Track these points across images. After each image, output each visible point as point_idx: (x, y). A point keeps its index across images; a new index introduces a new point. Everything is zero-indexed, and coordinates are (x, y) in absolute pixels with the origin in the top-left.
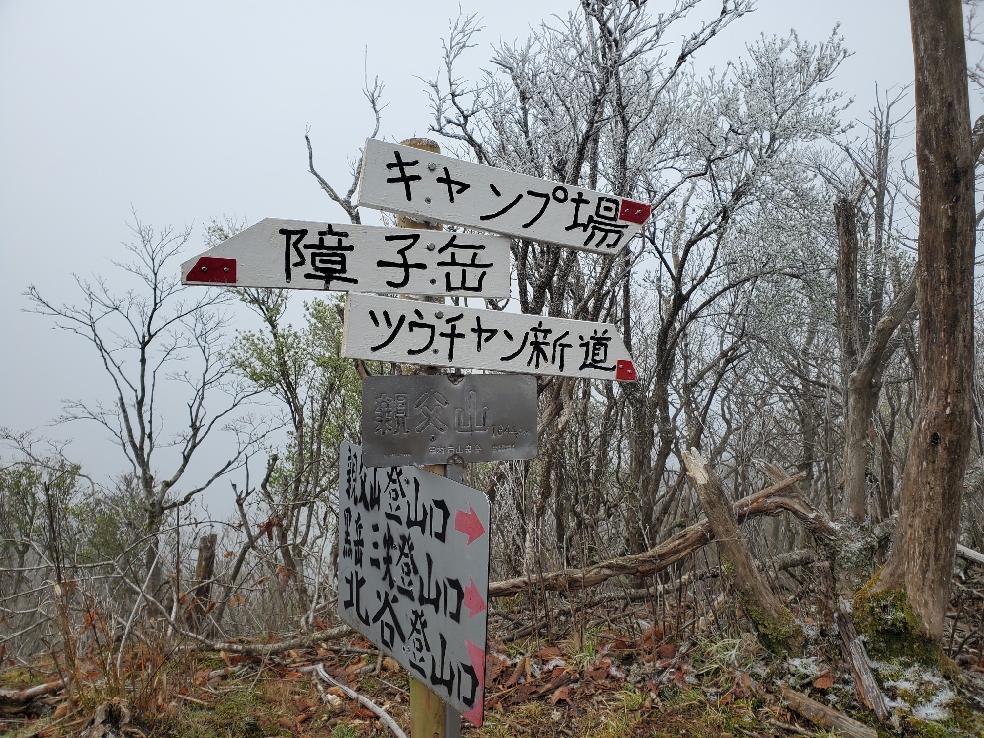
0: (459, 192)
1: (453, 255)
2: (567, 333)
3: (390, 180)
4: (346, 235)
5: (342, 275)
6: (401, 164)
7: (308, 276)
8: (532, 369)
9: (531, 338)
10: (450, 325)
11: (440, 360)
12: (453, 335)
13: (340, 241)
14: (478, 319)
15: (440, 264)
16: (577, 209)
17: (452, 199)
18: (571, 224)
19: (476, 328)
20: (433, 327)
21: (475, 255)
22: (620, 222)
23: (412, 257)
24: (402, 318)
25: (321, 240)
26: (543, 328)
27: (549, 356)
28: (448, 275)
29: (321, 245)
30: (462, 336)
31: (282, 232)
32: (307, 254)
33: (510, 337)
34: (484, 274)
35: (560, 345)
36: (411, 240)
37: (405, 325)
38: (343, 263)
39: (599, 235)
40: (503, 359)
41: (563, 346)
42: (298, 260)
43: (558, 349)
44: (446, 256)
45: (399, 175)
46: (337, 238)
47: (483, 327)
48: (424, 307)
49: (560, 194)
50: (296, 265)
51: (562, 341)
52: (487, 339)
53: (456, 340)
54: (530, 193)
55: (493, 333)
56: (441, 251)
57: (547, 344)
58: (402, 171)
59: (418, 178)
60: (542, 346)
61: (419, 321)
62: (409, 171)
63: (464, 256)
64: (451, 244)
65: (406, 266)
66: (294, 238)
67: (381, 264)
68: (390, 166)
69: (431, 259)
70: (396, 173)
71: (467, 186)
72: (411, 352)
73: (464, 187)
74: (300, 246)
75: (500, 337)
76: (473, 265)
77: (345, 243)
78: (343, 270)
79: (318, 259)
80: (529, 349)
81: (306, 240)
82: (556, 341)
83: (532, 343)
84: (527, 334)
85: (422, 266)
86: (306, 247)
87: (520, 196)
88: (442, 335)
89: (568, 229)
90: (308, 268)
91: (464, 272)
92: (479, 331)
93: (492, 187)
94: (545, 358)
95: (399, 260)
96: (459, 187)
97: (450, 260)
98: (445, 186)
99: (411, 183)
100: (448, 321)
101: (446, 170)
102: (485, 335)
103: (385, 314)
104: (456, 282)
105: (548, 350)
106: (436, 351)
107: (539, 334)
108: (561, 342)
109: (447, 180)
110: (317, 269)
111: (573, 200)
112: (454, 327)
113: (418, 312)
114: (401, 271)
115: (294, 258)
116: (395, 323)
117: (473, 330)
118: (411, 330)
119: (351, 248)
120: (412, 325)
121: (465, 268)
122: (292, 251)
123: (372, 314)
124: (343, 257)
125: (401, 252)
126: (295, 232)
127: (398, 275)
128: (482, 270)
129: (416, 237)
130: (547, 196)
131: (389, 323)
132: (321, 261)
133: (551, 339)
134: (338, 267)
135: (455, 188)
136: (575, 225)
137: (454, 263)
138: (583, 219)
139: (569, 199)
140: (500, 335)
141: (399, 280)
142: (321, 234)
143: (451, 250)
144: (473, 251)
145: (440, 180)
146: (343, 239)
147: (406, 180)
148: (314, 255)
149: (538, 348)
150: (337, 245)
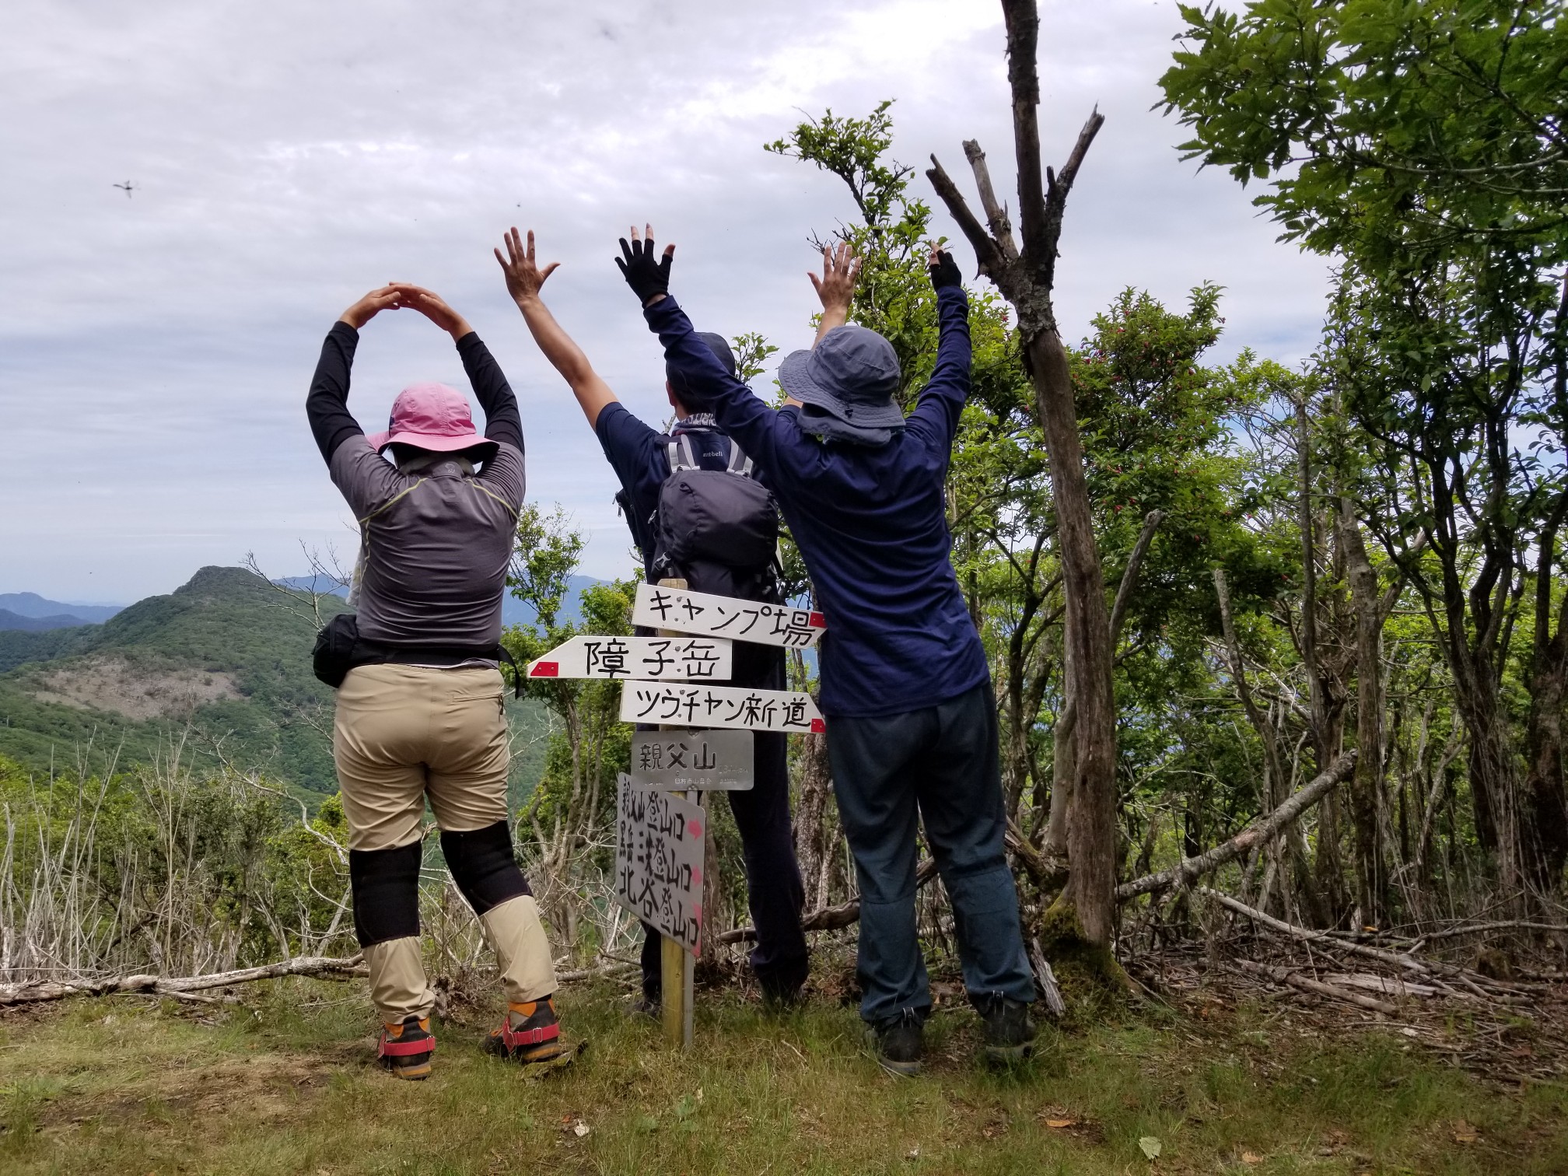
0: (697, 613)
1: (693, 653)
2: (773, 701)
3: (652, 609)
4: (624, 644)
5: (621, 669)
6: (659, 598)
7: (600, 670)
8: (747, 726)
9: (747, 704)
10: (690, 698)
11: (683, 721)
12: (691, 705)
13: (620, 649)
14: (709, 694)
15: (684, 659)
16: (778, 620)
17: (692, 618)
18: (774, 630)
19: (708, 699)
20: (678, 700)
21: (707, 652)
22: (809, 627)
23: (665, 656)
24: (658, 695)
25: (609, 648)
26: (756, 697)
27: (760, 717)
28: (688, 666)
29: (609, 651)
30: (698, 705)
31: (586, 645)
32: (600, 657)
33: (732, 706)
34: (713, 664)
35: (768, 709)
36: (665, 645)
37: (660, 699)
38: (621, 661)
39: (794, 637)
40: (726, 719)
41: (770, 710)
42: (595, 661)
43: (767, 712)
44: (688, 654)
45: (658, 605)
46: (619, 646)
47: (713, 699)
48: (673, 687)
49: (766, 611)
50: (594, 664)
52: (715, 707)
53: (694, 707)
54: (745, 611)
55: (720, 702)
56: (684, 651)
57: (759, 709)
58: (660, 602)
59: (670, 606)
60: (755, 710)
61: (669, 696)
62: (664, 602)
63: (700, 654)
64: (691, 646)
65: (661, 661)
66: (593, 648)
67: (645, 661)
68: (652, 600)
69: (678, 656)
70: (656, 604)
71: (703, 609)
72: (663, 716)
73: (700, 610)
74: (596, 653)
76: (706, 658)
77: (624, 649)
78: (622, 666)
79: (606, 660)
80: (745, 712)
81: (600, 649)
82: (765, 707)
83: (747, 709)
84: (744, 704)
85: (671, 661)
86: (600, 653)
87: (738, 614)
88: (684, 704)
89: (772, 633)
90: (600, 665)
91: (700, 663)
92: (710, 701)
93: (720, 609)
94: (758, 719)
95: (657, 657)
96: (697, 611)
97: (690, 657)
98: (688, 610)
99: (666, 610)
100: (688, 696)
101: (688, 600)
102: (713, 705)
103: (647, 692)
104: (694, 670)
105: (759, 713)
106: (680, 716)
107: (753, 702)
108: (769, 707)
109: (689, 606)
110: (605, 666)
111: (775, 615)
112: (692, 700)
113: (668, 691)
114: (658, 664)
115: (593, 659)
116: (653, 698)
117: (705, 701)
118: (664, 702)
119: (627, 652)
120: (664, 699)
121: (700, 661)
122: (592, 655)
123: (639, 693)
124: (622, 657)
125: (659, 653)
126: (593, 645)
127: (656, 667)
128: (712, 662)
129: (668, 643)
130: (757, 613)
131: (650, 700)
132: (608, 661)
133: (761, 705)
134: (619, 664)
135: (694, 611)
136: (777, 630)
137: (693, 657)
138: (782, 626)
139: (773, 614)
140: (725, 704)
141: (657, 670)
142: (609, 644)
143: (691, 650)
144: (706, 650)
145: (684, 607)
146: (622, 647)
147: (662, 607)
148: (604, 658)
149: (752, 711)
150: (618, 651)
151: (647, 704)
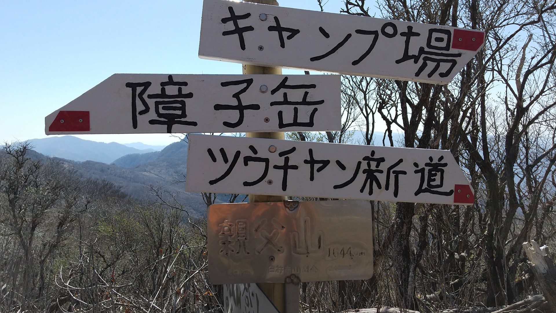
0: (289, 38)
1: (285, 95)
2: (401, 161)
3: (225, 33)
4: (185, 84)
5: (183, 119)
6: (234, 18)
7: (152, 122)
8: (365, 196)
9: (364, 166)
10: (283, 158)
11: (276, 190)
12: (286, 167)
13: (180, 90)
14: (311, 151)
15: (272, 104)
16: (407, 42)
17: (283, 46)
18: (401, 56)
19: (309, 159)
20: (267, 161)
21: (306, 93)
22: (453, 51)
23: (246, 99)
24: (238, 153)
25: (163, 90)
26: (376, 157)
27: (383, 183)
28: (280, 114)
29: (163, 94)
30: (295, 167)
31: (128, 85)
32: (151, 103)
33: (343, 167)
34: (316, 110)
35: (394, 172)
36: (245, 85)
37: (241, 160)
38: (183, 108)
39: (431, 65)
40: (336, 187)
41: (397, 173)
42: (143, 108)
43: (392, 176)
44: (279, 97)
45: (233, 28)
46: (177, 87)
47: (316, 158)
49: (389, 30)
50: (141, 113)
51: (395, 169)
52: (319, 170)
53: (289, 171)
54: (358, 31)
55: (326, 163)
56: (273, 92)
57: (381, 172)
58: (236, 24)
59: (251, 28)
60: (375, 174)
61: (253, 155)
62: (242, 24)
63: (296, 95)
64: (283, 85)
65: (241, 108)
66: (139, 90)
67: (218, 107)
68: (224, 21)
69: (264, 100)
71: (298, 31)
72: (246, 184)
73: (294, 32)
74: (145, 96)
75: (333, 167)
76: (304, 102)
77: (185, 90)
78: (184, 115)
79: (160, 106)
80: (362, 177)
81: (151, 91)
82: (389, 170)
83: (364, 172)
84: (359, 163)
85: (256, 107)
86: (150, 97)
87: (349, 36)
88: (276, 167)
89: (398, 62)
90: (152, 115)
91: (296, 110)
92: (312, 162)
93: (321, 30)
94: (379, 187)
95: (235, 102)
96: (289, 34)
97: (282, 100)
98: (276, 33)
99: (245, 34)
100: (281, 155)
101: (276, 19)
102: (317, 166)
103: (222, 151)
104: (288, 118)
105: (382, 178)
106: (270, 182)
107: (371, 162)
109: (277, 28)
110: (160, 115)
111: (403, 34)
112: (287, 160)
113: (252, 148)
114: (237, 112)
115: (140, 107)
116: (231, 159)
117: (306, 162)
118: (246, 164)
119: (190, 95)
120: (247, 160)
121: (296, 106)
122: (138, 101)
123: (210, 151)
124: (183, 103)
125: (236, 96)
126: (140, 85)
127: (233, 116)
128: (312, 107)
129: (249, 82)
130: (376, 33)
131: (226, 160)
132: (164, 108)
133: (384, 167)
134: (179, 112)
135: (285, 34)
136: (406, 57)
137: (286, 102)
138: (413, 51)
139: (399, 33)
140: (333, 166)
141: (235, 120)
142: (163, 84)
143: (282, 91)
144: (303, 91)
145: (271, 29)
146: (183, 87)
147: (239, 31)
148: (157, 104)
149: (371, 175)
150: (177, 93)
151: (222, 167)
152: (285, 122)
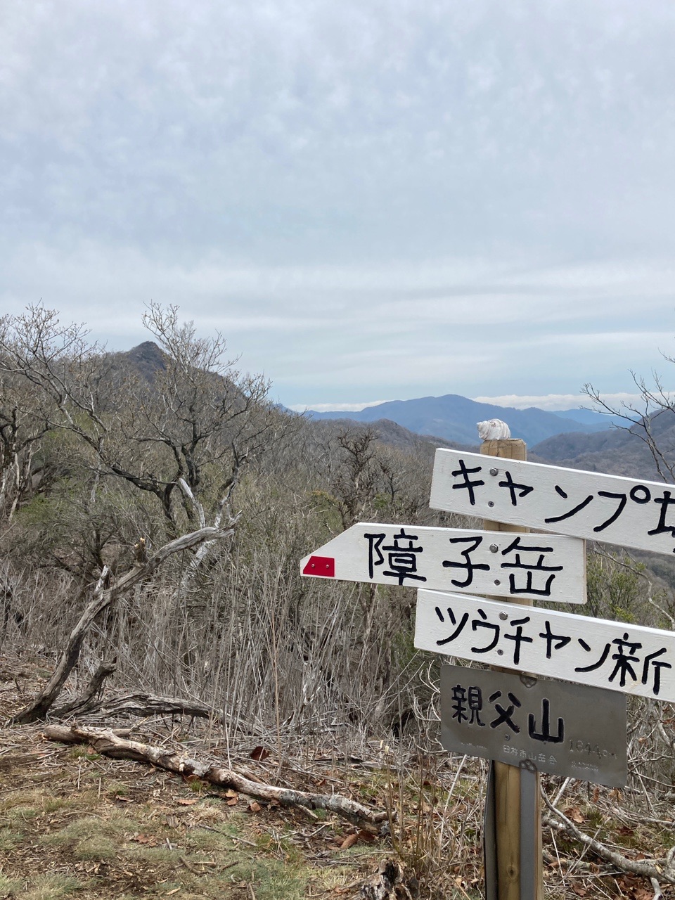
0: (522, 495)
1: (518, 557)
2: (663, 650)
3: (455, 487)
4: (416, 538)
5: (413, 573)
6: (464, 471)
7: (386, 573)
8: (615, 685)
9: (614, 650)
10: (516, 627)
11: (506, 661)
12: (518, 638)
13: (411, 544)
14: (547, 624)
15: (504, 565)
16: (663, 511)
17: (514, 502)
18: (655, 527)
19: (545, 633)
20: (497, 628)
21: (542, 557)
23: (475, 558)
24: (466, 616)
25: (396, 543)
26: (629, 641)
27: (639, 674)
28: (512, 577)
29: (396, 547)
30: (529, 640)
31: (366, 536)
32: (385, 554)
33: (587, 648)
34: (552, 577)
35: (654, 663)
36: (474, 542)
37: (469, 624)
38: (413, 562)
40: (578, 670)
41: (659, 665)
42: (379, 559)
43: (652, 668)
44: (511, 558)
45: (464, 482)
46: (409, 540)
47: (554, 632)
48: (489, 606)
49: (640, 494)
50: (377, 563)
51: (658, 659)
52: (558, 646)
53: (522, 643)
54: (601, 493)
55: (566, 640)
56: (504, 552)
57: (637, 660)
58: (466, 477)
59: (481, 483)
60: (629, 661)
61: (482, 620)
62: (472, 477)
63: (530, 558)
64: (514, 545)
65: (470, 567)
66: (375, 540)
67: (446, 564)
68: (455, 474)
69: (495, 560)
70: (460, 479)
71: (530, 489)
72: (474, 650)
73: (527, 490)
74: (380, 547)
75: (574, 645)
76: (540, 567)
77: (416, 544)
78: (414, 569)
79: (393, 558)
80: (610, 663)
81: (385, 543)
82: (647, 659)
83: (615, 657)
84: (608, 646)
85: (486, 567)
86: (384, 548)
87: (590, 498)
88: (507, 636)
89: (651, 533)
90: (386, 566)
91: (530, 574)
92: (549, 636)
93: (558, 489)
94: (634, 678)
95: (463, 561)
96: (522, 491)
97: (514, 562)
98: (507, 490)
99: (475, 488)
100: (513, 623)
101: (508, 474)
102: (554, 642)
103: (450, 610)
104: (521, 583)
105: (638, 668)
106: (500, 652)
107: (624, 647)
108: (656, 659)
109: (509, 484)
110: (393, 567)
111: (657, 500)
112: (520, 630)
113: (480, 611)
114: (466, 571)
115: (376, 558)
116: (459, 620)
117: (541, 635)
118: (474, 628)
119: (420, 550)
120: (475, 624)
121: (530, 570)
122: (374, 551)
123: (438, 610)
124: (413, 557)
125: (465, 553)
126: (376, 536)
127: (462, 575)
128: (550, 573)
129: (479, 540)
130: (623, 497)
131: (454, 621)
132: (396, 560)
133: (640, 654)
134: (410, 566)
135: (518, 491)
136: (662, 528)
137: (518, 564)
138: (672, 522)
139: (652, 499)
141: (464, 579)
142: (396, 537)
143: (514, 552)
144: (539, 553)
145: (502, 484)
146: (414, 541)
147: (469, 485)
148: (391, 555)
149: (622, 662)
150: (409, 547)
151: (449, 628)
152: (516, 588)
